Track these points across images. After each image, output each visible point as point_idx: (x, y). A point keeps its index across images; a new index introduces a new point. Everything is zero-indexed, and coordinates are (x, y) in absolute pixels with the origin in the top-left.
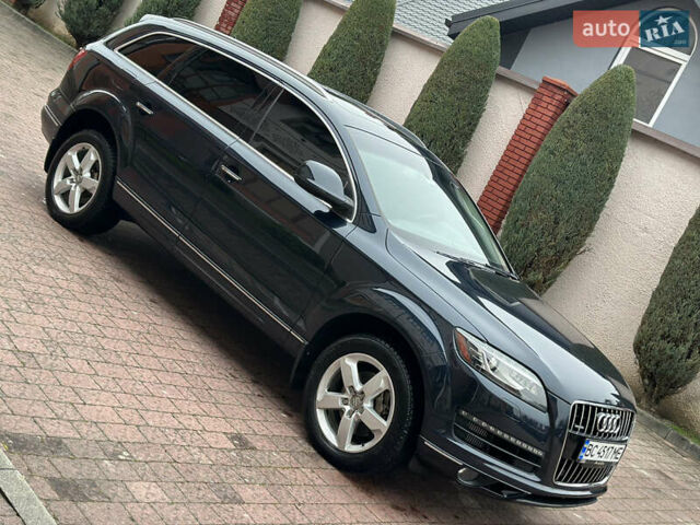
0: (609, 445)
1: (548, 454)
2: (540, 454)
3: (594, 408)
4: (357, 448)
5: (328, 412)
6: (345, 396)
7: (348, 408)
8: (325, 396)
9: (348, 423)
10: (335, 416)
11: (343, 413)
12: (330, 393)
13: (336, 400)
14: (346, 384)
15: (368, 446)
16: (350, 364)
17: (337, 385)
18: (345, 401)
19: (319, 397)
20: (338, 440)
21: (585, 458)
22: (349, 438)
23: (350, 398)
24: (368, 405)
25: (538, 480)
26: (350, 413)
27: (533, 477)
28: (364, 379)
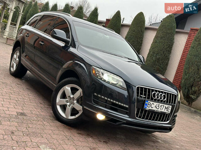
0: (161, 104)
1: (130, 106)
2: (127, 106)
3: (149, 89)
4: (73, 117)
5: (61, 106)
6: (67, 100)
7: (68, 104)
8: (60, 101)
9: (69, 109)
10: (64, 107)
11: (67, 106)
12: (61, 99)
13: (64, 101)
14: (67, 96)
15: (77, 116)
16: (68, 88)
17: (64, 96)
18: (67, 102)
19: (57, 101)
20: (66, 115)
21: (147, 108)
22: (70, 115)
23: (69, 100)
24: (75, 102)
25: (128, 117)
26: (69, 105)
27: (126, 116)
28: (73, 93)
